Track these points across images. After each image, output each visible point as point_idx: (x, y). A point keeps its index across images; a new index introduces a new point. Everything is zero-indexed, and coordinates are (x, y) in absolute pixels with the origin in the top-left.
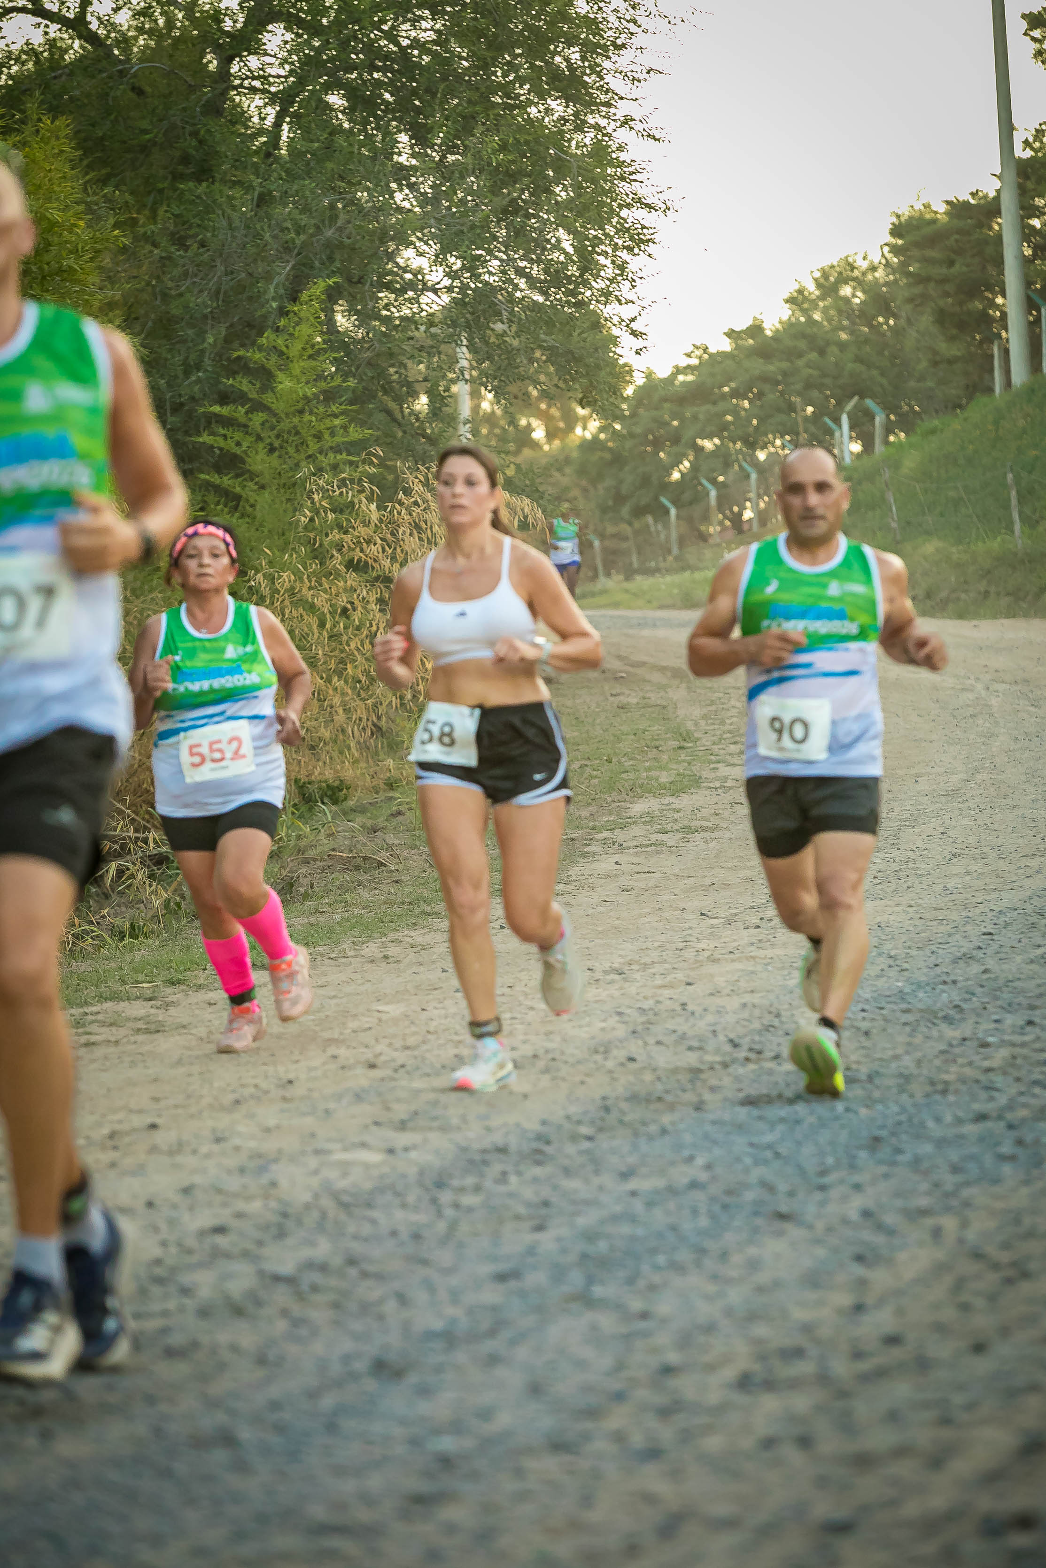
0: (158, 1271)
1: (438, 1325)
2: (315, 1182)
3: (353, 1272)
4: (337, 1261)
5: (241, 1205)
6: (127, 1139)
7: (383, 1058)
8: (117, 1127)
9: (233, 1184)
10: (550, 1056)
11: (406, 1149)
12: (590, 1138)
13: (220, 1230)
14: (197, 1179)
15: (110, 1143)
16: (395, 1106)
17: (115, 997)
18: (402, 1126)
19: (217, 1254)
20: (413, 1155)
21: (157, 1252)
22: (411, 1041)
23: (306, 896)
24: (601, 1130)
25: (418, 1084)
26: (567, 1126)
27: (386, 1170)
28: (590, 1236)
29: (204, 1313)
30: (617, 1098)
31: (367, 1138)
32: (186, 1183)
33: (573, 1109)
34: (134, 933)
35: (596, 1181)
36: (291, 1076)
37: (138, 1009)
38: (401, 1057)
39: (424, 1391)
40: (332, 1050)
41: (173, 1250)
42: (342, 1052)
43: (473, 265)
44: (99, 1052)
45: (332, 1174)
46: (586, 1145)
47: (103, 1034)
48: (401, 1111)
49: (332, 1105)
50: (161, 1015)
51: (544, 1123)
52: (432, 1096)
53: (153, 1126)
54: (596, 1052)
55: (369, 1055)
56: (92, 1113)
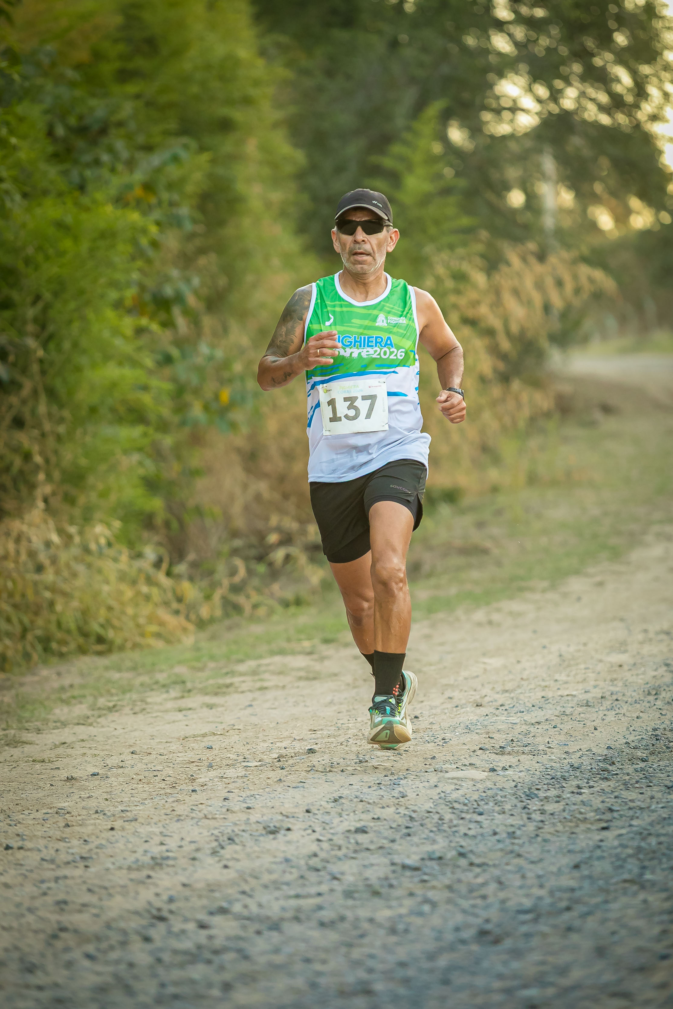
0: (314, 862)
1: (527, 903)
2: (434, 793)
3: (463, 862)
4: (451, 854)
5: (378, 812)
6: (291, 762)
7: (487, 699)
8: (283, 752)
9: (373, 795)
10: (615, 697)
11: (504, 769)
12: (643, 760)
13: (362, 831)
14: (345, 792)
15: (278, 764)
16: (496, 736)
17: (282, 652)
18: (502, 751)
19: (359, 849)
20: (510, 772)
21: (314, 847)
22: (509, 686)
23: (430, 575)
24: (652, 753)
25: (514, 719)
26: (627, 750)
27: (489, 784)
28: (644, 835)
29: (349, 894)
30: (665, 729)
31: (474, 760)
32: (336, 795)
33: (631, 738)
34: (298, 602)
35: (649, 792)
36: (417, 713)
37: (300, 662)
38: (501, 699)
39: (516, 953)
40: (448, 694)
41: (325, 845)
42: (456, 694)
43: (555, 95)
44: (270, 695)
45: (449, 788)
46: (642, 765)
47: (272, 681)
48: (500, 739)
49: (448, 736)
50: (317, 666)
51: (609, 748)
52: (524, 728)
53: (311, 751)
54: (649, 694)
55: (476, 697)
56: (264, 741)
